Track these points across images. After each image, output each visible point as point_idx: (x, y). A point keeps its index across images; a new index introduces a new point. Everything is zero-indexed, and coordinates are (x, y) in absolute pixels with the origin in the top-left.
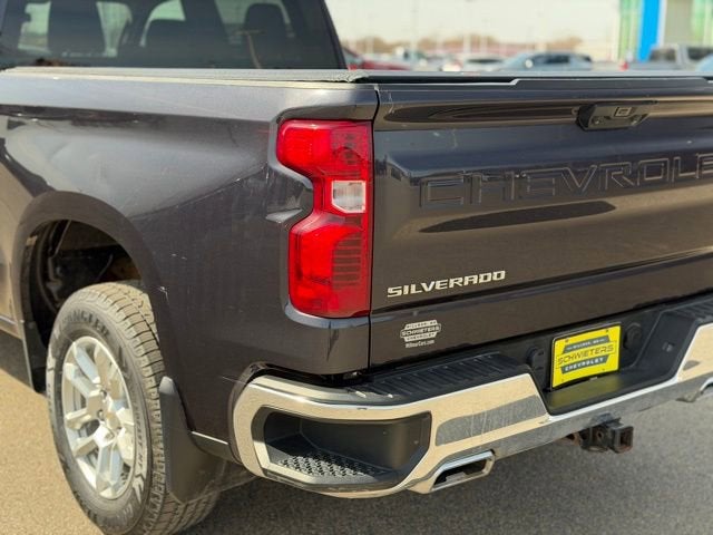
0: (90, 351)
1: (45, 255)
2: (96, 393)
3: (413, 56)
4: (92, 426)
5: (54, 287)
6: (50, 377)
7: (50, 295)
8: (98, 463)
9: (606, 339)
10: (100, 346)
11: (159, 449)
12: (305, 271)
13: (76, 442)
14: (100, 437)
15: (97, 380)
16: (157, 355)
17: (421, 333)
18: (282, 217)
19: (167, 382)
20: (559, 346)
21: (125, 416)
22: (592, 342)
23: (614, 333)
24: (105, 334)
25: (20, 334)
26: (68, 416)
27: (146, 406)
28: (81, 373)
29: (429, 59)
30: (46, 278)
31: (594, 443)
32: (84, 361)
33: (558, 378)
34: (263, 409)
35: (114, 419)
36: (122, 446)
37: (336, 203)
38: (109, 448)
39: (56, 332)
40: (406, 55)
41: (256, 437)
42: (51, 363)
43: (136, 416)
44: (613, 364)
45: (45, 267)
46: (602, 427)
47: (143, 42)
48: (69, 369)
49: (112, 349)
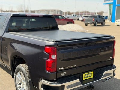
0: (20, 73)
1: (14, 59)
2: (21, 79)
3: (75, 16)
4: (20, 84)
5: (16, 63)
6: (15, 77)
7: (15, 65)
8: (21, 89)
9: (91, 73)
10: (22, 73)
11: (29, 88)
12: (48, 66)
13: (18, 86)
14: (21, 85)
15: (21, 78)
16: (29, 75)
17: (64, 74)
18: (45, 59)
19: (30, 79)
20: (84, 75)
21: (25, 83)
22: (89, 74)
23: (92, 73)
24: (22, 72)
25: (11, 70)
26: (17, 82)
27: (28, 82)
28: (19, 76)
29: (77, 16)
30: (14, 62)
31: (89, 88)
32: (19, 75)
33: (84, 79)
34: (43, 84)
35: (23, 83)
36: (24, 87)
37: (52, 57)
38: (22, 87)
39: (16, 70)
40: (73, 16)
41: (42, 88)
42: (15, 75)
43: (26, 83)
44: (92, 77)
45: (14, 61)
46: (90, 86)
47: (29, 23)
48: (17, 76)
49: (23, 74)
